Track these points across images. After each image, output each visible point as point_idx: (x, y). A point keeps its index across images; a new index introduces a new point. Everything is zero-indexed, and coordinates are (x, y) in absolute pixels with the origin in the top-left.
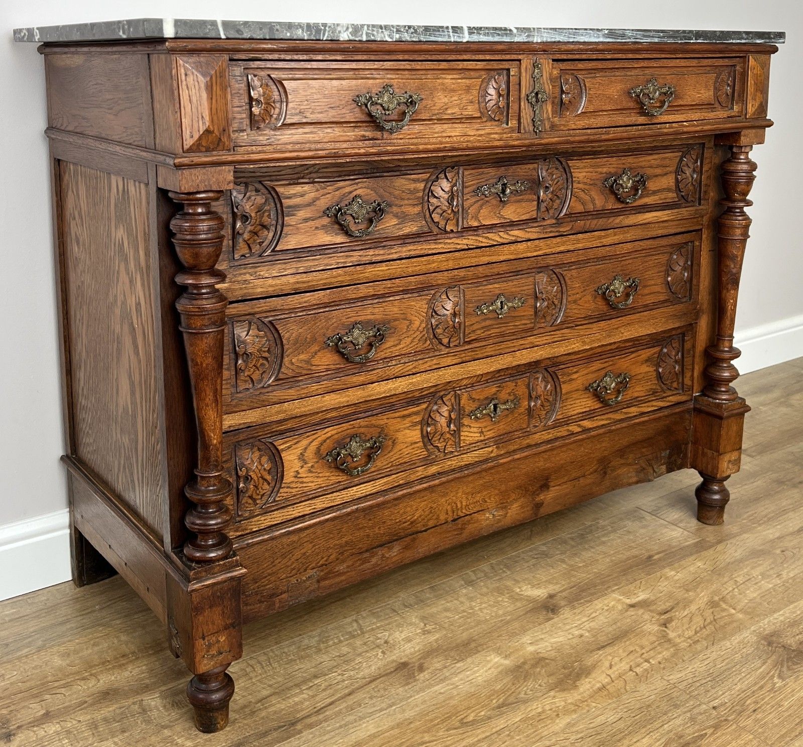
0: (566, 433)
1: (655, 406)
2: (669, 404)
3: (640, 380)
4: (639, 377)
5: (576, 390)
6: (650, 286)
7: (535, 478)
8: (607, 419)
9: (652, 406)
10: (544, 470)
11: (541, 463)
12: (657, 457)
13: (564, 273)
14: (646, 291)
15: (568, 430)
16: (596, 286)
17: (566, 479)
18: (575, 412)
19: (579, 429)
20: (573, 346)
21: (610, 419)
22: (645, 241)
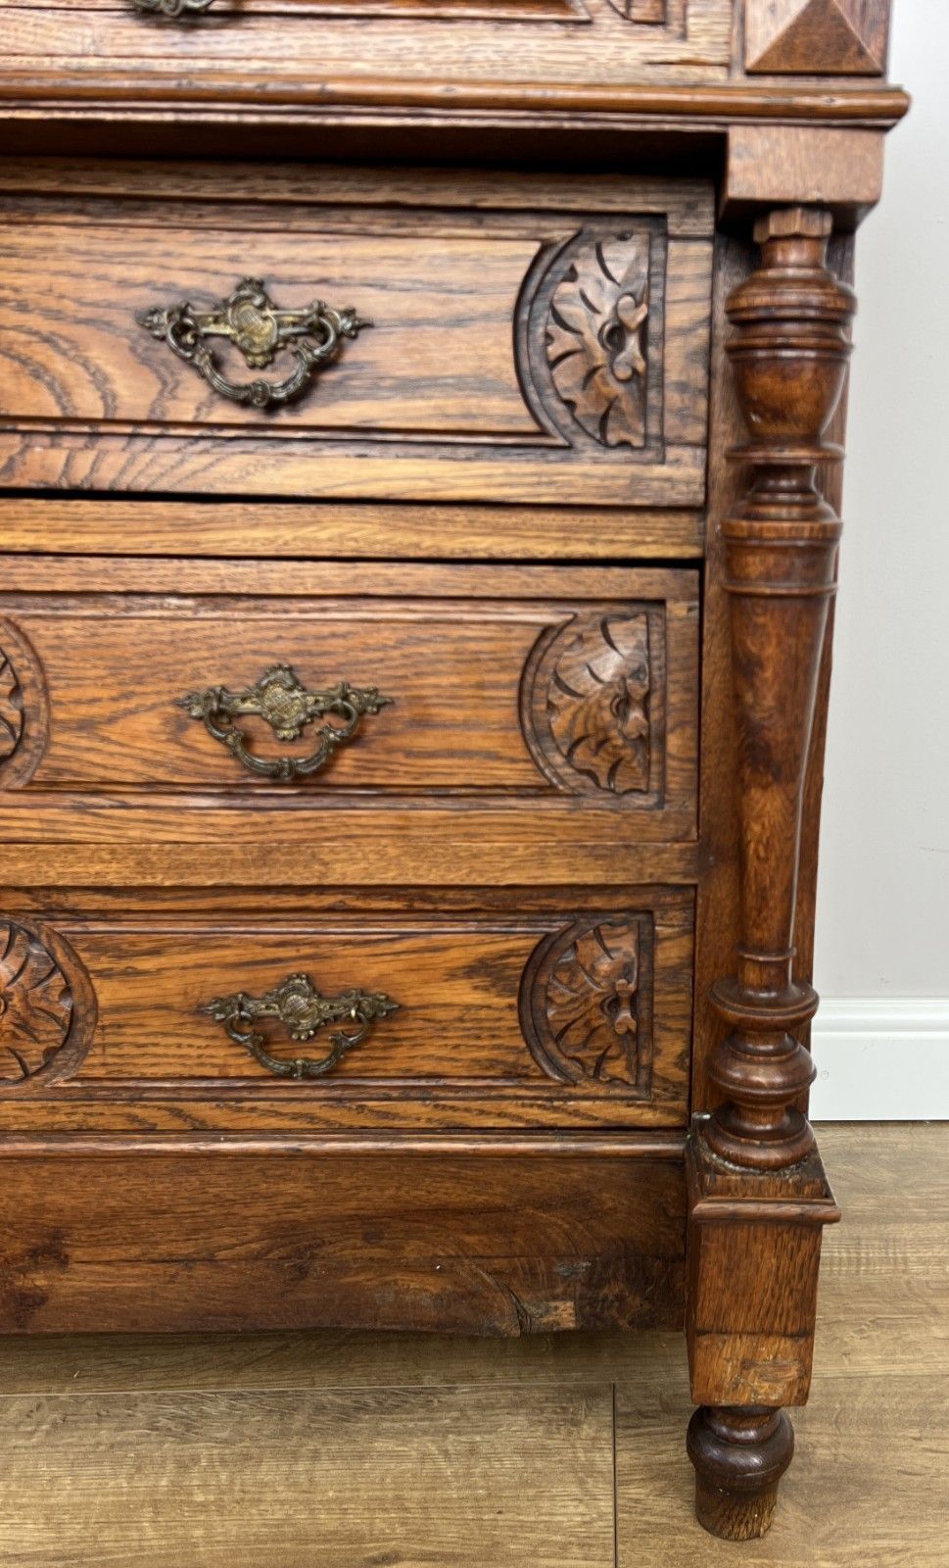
0: (120, 1124)
1: (519, 1118)
2: (578, 1122)
3: (443, 1027)
4: (440, 1014)
5: (158, 1007)
6: (444, 726)
7: (11, 1225)
8: (295, 1117)
9: (499, 1115)
10: (39, 1209)
11: (26, 1188)
12: (532, 1272)
13: (27, 625)
14: (429, 741)
15: (133, 1118)
16: (180, 689)
17: (135, 1251)
18: (160, 1071)
19: (177, 1124)
20: (99, 867)
21: (312, 1118)
22: (409, 568)
